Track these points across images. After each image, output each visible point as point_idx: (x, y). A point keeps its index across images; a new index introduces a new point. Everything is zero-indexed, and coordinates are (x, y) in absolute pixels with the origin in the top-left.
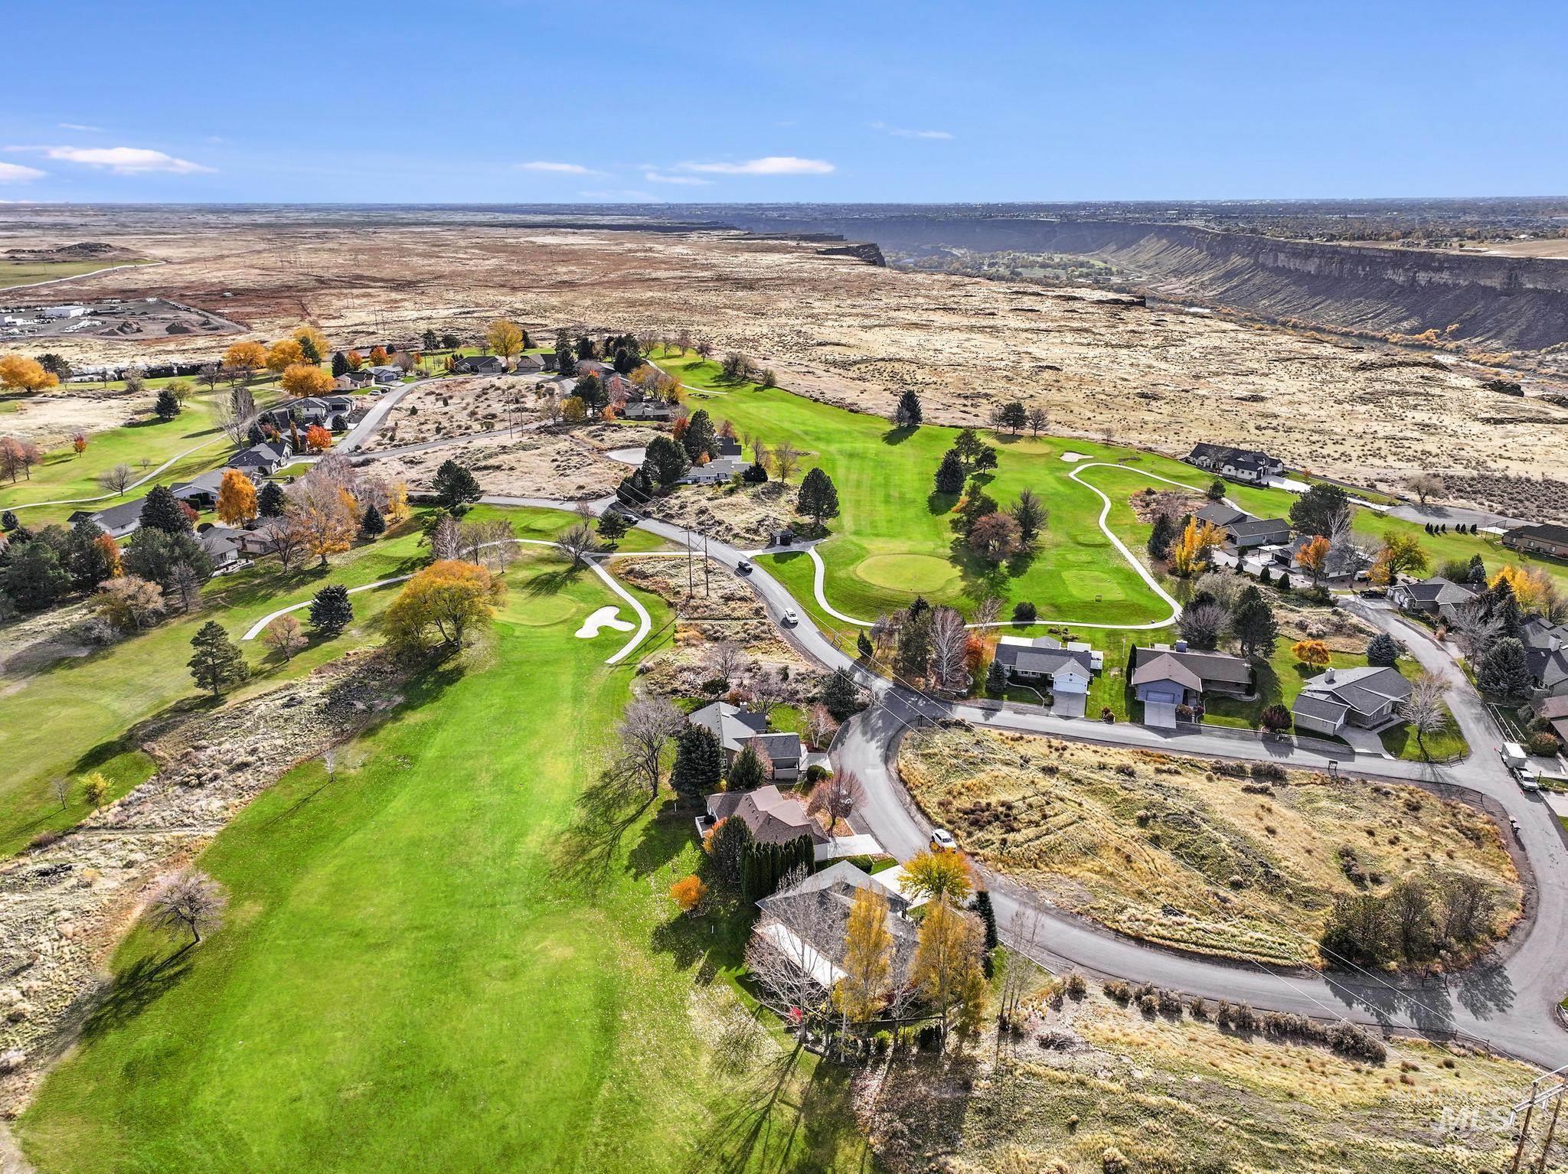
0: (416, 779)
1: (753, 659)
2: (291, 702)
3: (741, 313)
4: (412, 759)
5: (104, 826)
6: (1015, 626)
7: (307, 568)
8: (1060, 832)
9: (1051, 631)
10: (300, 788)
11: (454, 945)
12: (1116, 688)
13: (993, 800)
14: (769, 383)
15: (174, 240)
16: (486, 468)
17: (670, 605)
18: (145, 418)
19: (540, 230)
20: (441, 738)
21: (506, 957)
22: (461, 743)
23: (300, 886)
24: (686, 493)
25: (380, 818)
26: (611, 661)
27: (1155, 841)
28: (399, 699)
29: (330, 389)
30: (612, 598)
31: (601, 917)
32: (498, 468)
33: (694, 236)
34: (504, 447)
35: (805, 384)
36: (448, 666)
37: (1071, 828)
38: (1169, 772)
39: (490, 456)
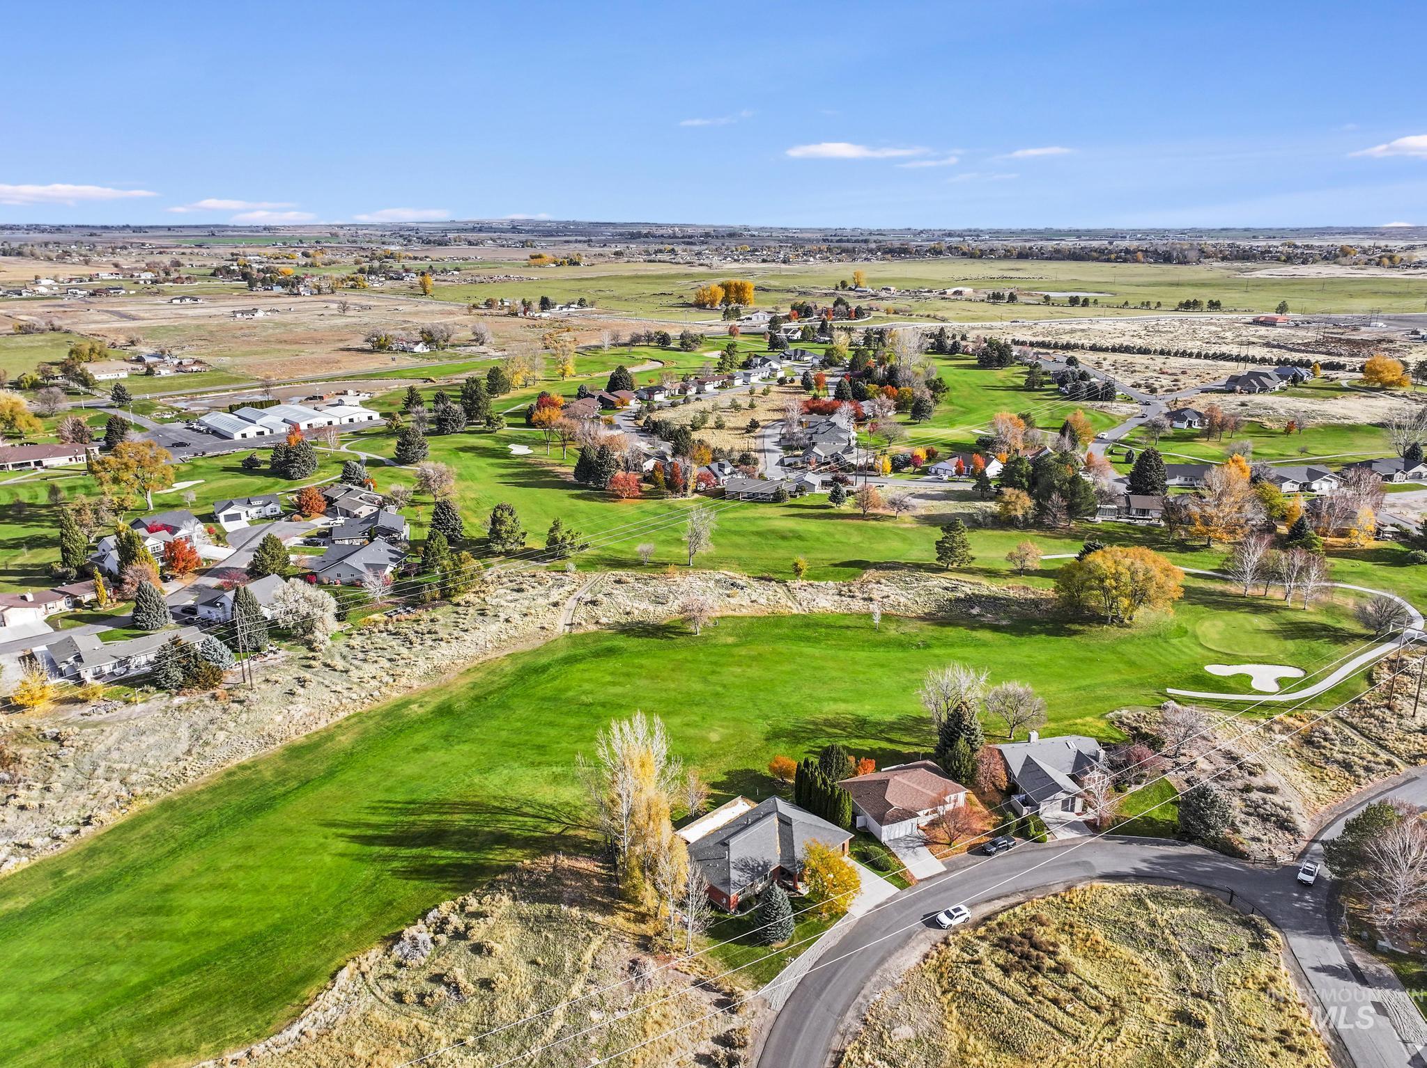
0: (900, 655)
2: (954, 589)
4: (927, 647)
5: (788, 587)
7: (1189, 543)
11: (711, 701)
28: (1004, 623)
30: (1323, 668)
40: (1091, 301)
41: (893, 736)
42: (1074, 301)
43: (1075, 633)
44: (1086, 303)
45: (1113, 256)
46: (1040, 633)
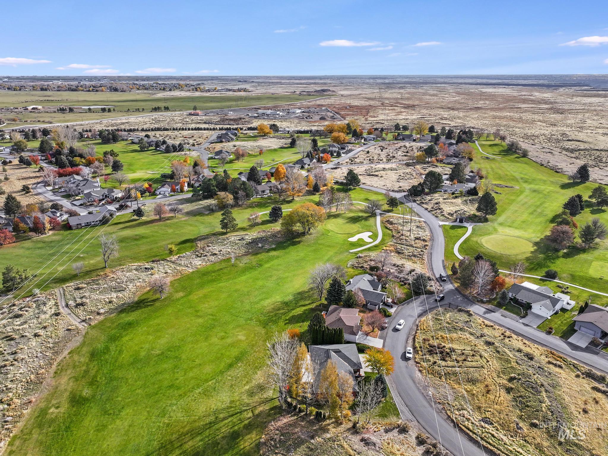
0: (256, 272)
1: (403, 263)
2: (243, 239)
3: (544, 124)
4: (261, 265)
5: (171, 261)
6: (541, 280)
7: (287, 200)
8: (466, 369)
9: (558, 286)
10: (224, 265)
11: (216, 324)
12: (569, 320)
13: (447, 346)
14: (525, 155)
15: (351, 88)
16: (373, 175)
17: (393, 236)
18: (286, 146)
19: (490, 86)
20: (275, 262)
21: (226, 332)
22: (278, 265)
23: (197, 293)
24: (436, 195)
25: (235, 280)
26: (351, 251)
27: (509, 390)
28: (274, 246)
29: (347, 141)
30: (373, 229)
31: (263, 332)
32: (377, 176)
33: (561, 90)
34: (384, 168)
35: (544, 157)
36: (297, 240)
37: (472, 369)
38: (555, 365)
39: (377, 171)
40: (112, 109)
41: (302, 303)
42: (103, 110)
43: (299, 242)
44: (109, 110)
45: (91, 89)
46: (289, 246)
